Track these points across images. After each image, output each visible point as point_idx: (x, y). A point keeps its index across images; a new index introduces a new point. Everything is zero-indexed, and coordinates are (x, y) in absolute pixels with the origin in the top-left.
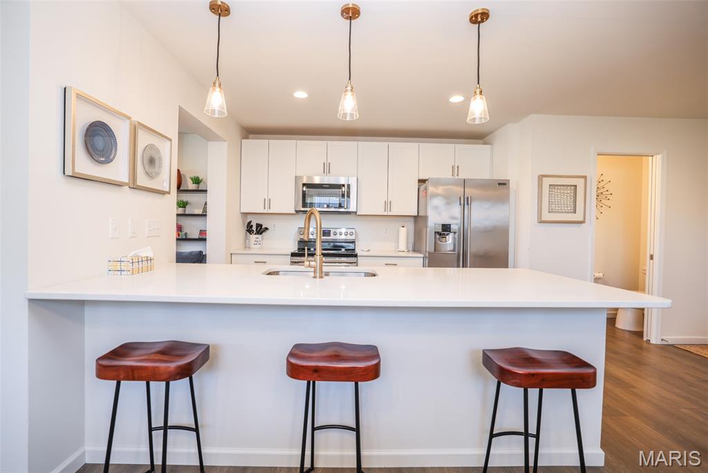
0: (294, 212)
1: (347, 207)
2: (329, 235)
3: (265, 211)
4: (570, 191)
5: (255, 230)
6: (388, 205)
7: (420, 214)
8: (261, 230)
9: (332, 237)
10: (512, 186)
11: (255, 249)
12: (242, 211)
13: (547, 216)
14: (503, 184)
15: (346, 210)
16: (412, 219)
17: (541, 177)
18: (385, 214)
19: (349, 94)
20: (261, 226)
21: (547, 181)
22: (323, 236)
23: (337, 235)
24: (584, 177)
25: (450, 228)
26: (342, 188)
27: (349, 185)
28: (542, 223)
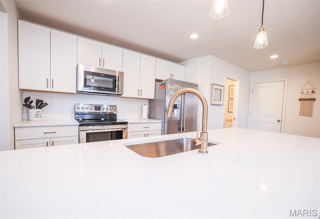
0: (75, 92)
1: (118, 92)
3: (48, 89)
4: (220, 92)
5: (35, 105)
6: (139, 91)
7: (156, 98)
8: (41, 105)
9: (101, 111)
10: (200, 87)
11: (35, 121)
12: (20, 88)
14: (196, 86)
15: (116, 93)
16: (147, 101)
18: (138, 97)
20: (42, 101)
21: (215, 87)
22: (95, 110)
23: (105, 109)
24: (223, 86)
25: (177, 106)
26: (114, 77)
27: (118, 77)
28: (212, 104)
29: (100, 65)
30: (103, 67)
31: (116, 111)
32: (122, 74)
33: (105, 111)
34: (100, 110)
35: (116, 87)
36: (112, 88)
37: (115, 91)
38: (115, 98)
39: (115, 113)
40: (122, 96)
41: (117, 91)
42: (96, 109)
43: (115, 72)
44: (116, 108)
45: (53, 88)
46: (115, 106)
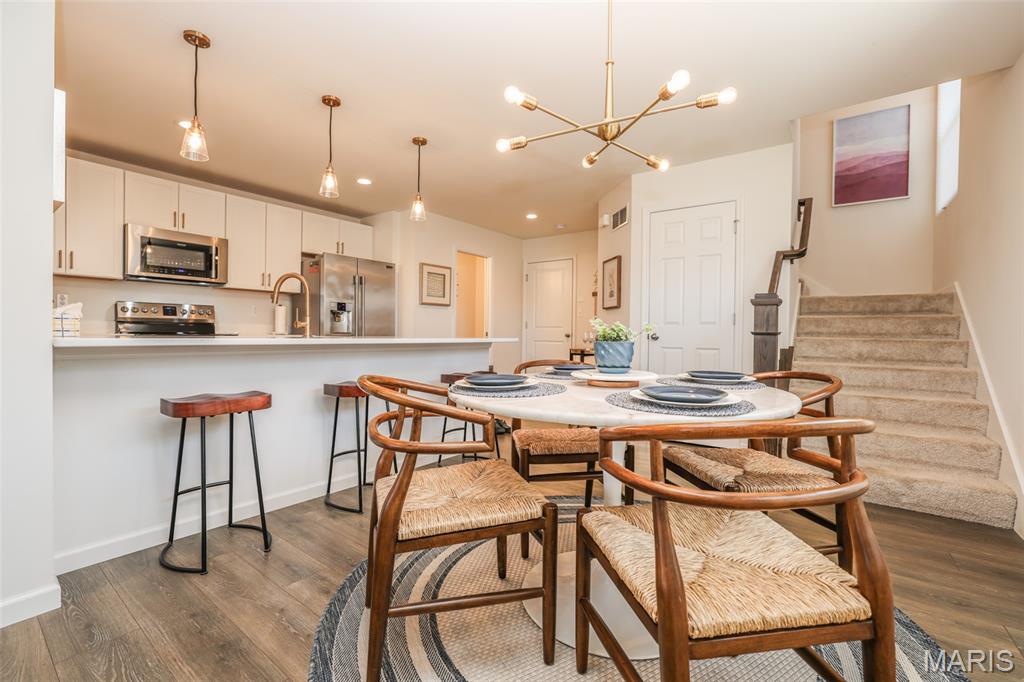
0: (122, 277)
1: (216, 277)
2: (174, 314)
3: (62, 272)
4: (441, 279)
6: (265, 277)
7: (303, 291)
9: (179, 316)
10: (397, 268)
13: (426, 299)
14: (390, 267)
15: (213, 280)
16: (286, 297)
17: (422, 265)
18: (263, 288)
19: (330, 175)
21: (427, 269)
22: (164, 314)
23: (187, 313)
24: (450, 268)
25: (345, 307)
26: (206, 250)
27: (217, 249)
28: (423, 304)
29: (175, 226)
30: (181, 230)
31: (214, 318)
32: (225, 242)
33: (185, 317)
34: (175, 314)
35: (211, 269)
36: (203, 269)
37: (209, 276)
38: (210, 290)
39: (210, 321)
40: (227, 286)
41: (213, 276)
42: (166, 312)
43: (209, 238)
44: (213, 312)
45: (71, 267)
46: (211, 308)
